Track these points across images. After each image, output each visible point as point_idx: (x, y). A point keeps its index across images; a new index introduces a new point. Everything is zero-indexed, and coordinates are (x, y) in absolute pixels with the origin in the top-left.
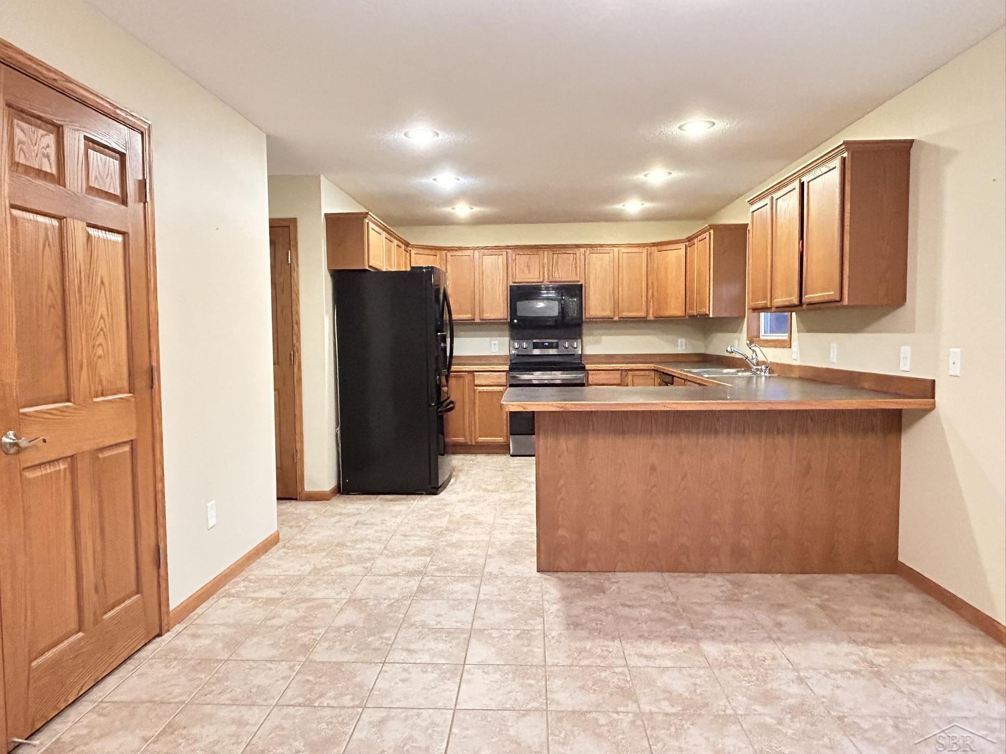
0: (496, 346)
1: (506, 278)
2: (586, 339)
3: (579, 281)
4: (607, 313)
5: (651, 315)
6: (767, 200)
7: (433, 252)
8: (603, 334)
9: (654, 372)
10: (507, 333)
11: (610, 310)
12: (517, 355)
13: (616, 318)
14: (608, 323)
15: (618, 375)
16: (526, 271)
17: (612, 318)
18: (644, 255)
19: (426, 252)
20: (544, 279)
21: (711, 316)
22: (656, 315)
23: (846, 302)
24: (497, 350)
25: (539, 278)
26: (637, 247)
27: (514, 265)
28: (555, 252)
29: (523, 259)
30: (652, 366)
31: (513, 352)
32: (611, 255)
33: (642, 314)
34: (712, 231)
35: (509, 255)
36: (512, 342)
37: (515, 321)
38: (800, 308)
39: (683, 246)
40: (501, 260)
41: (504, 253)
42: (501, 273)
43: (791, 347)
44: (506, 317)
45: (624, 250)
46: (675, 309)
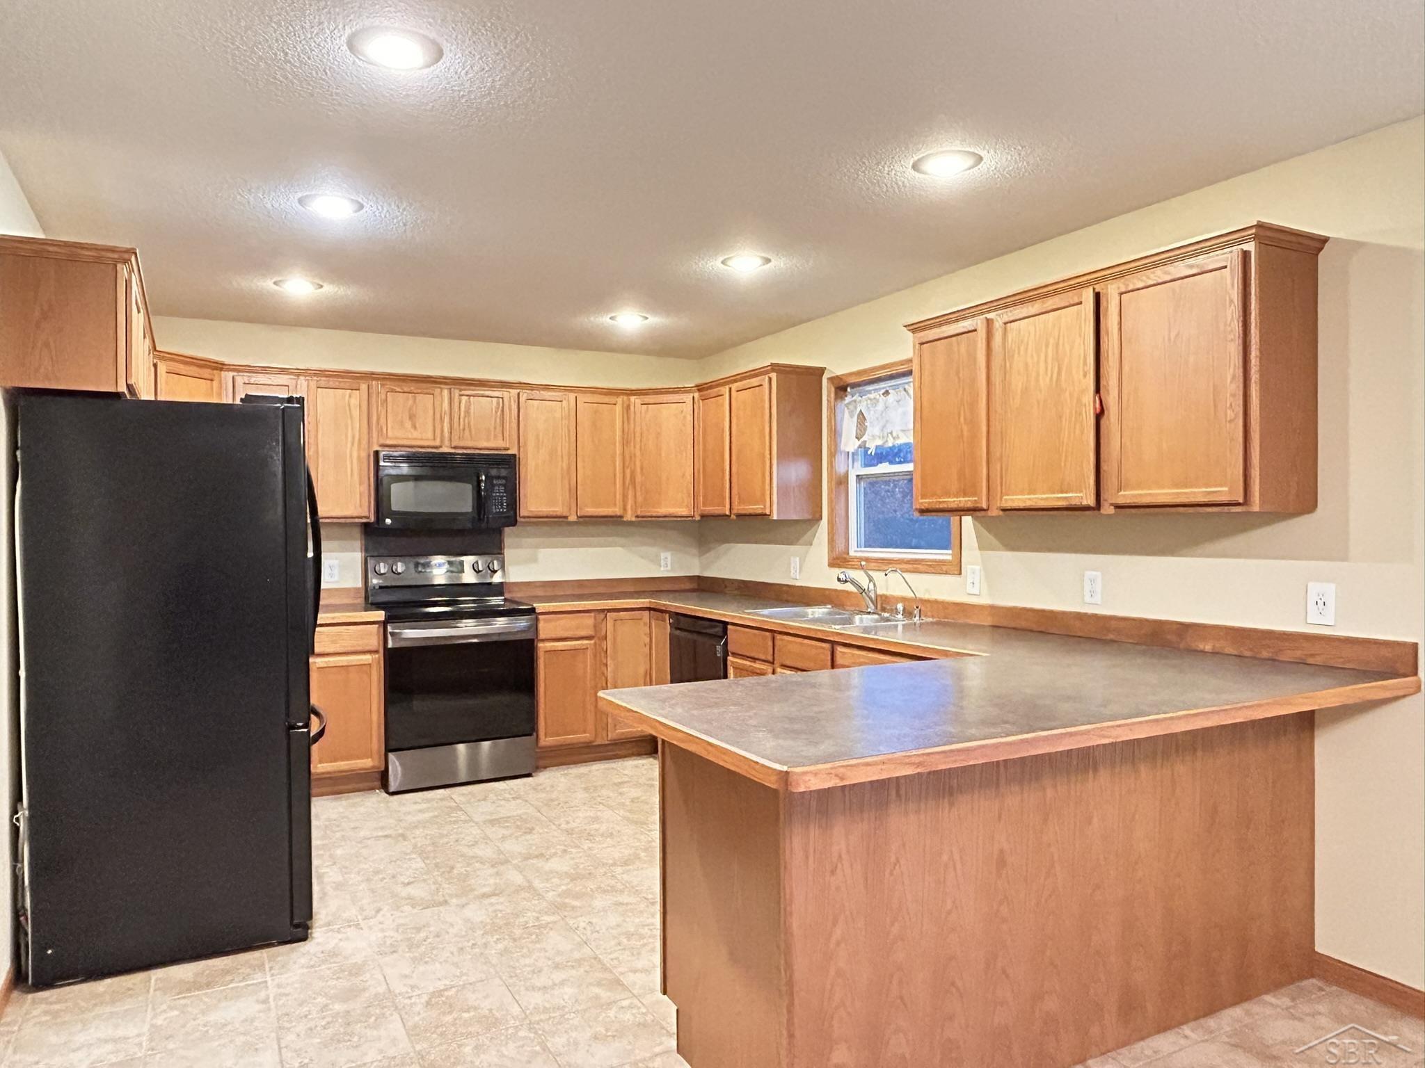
0: (336, 571)
1: (365, 437)
2: (508, 553)
3: (508, 449)
4: (558, 509)
5: (629, 512)
6: (978, 322)
7: (206, 373)
8: (537, 547)
9: (647, 612)
10: (358, 544)
11: (563, 504)
12: (381, 587)
13: (573, 518)
14: (554, 524)
15: (589, 620)
16: (408, 424)
17: (566, 517)
18: (618, 408)
19: (193, 370)
20: (442, 440)
21: (775, 517)
22: (639, 513)
23: (1256, 508)
24: (336, 578)
25: (434, 439)
26: (606, 394)
27: (384, 412)
28: (463, 392)
29: (399, 402)
30: (644, 602)
31: (375, 581)
32: (565, 403)
33: (617, 511)
34: (774, 375)
35: (374, 390)
36: (371, 562)
37: (388, 521)
38: (1096, 512)
39: (688, 398)
40: (355, 399)
41: (364, 387)
42: (356, 425)
43: (960, 574)
44: (367, 514)
45: (589, 398)
46: (677, 503)
